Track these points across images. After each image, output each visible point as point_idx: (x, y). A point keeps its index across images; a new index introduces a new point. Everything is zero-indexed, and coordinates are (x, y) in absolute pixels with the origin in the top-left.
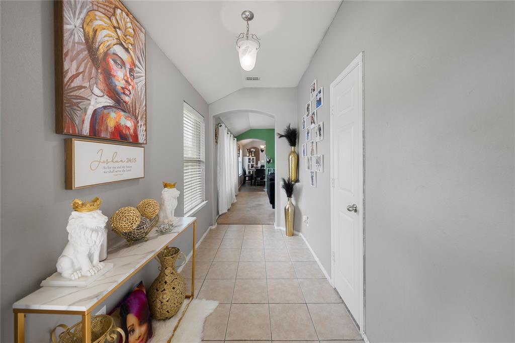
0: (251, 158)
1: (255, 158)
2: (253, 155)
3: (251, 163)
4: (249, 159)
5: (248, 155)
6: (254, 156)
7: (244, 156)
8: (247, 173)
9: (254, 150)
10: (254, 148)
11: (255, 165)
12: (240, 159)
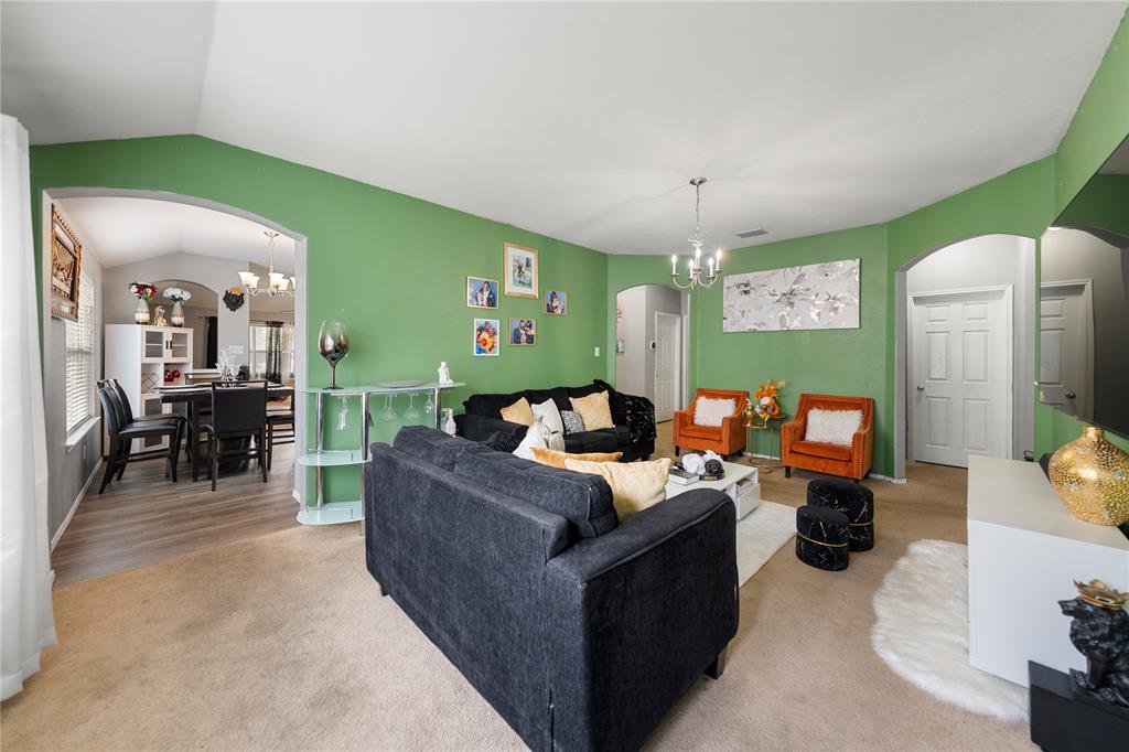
0: (168, 335)
1: (190, 332)
2: (177, 319)
3: (167, 356)
4: (154, 338)
5: (143, 316)
6: (187, 325)
7: (111, 315)
8: (137, 410)
9: (186, 296)
10: (182, 284)
11: (189, 369)
12: (79, 334)
